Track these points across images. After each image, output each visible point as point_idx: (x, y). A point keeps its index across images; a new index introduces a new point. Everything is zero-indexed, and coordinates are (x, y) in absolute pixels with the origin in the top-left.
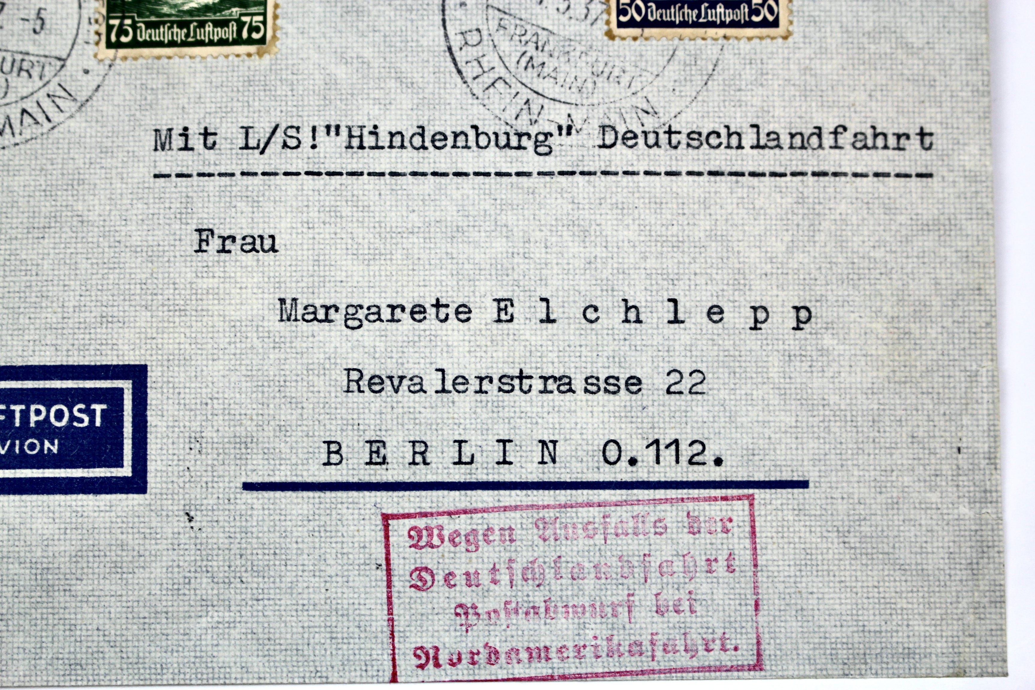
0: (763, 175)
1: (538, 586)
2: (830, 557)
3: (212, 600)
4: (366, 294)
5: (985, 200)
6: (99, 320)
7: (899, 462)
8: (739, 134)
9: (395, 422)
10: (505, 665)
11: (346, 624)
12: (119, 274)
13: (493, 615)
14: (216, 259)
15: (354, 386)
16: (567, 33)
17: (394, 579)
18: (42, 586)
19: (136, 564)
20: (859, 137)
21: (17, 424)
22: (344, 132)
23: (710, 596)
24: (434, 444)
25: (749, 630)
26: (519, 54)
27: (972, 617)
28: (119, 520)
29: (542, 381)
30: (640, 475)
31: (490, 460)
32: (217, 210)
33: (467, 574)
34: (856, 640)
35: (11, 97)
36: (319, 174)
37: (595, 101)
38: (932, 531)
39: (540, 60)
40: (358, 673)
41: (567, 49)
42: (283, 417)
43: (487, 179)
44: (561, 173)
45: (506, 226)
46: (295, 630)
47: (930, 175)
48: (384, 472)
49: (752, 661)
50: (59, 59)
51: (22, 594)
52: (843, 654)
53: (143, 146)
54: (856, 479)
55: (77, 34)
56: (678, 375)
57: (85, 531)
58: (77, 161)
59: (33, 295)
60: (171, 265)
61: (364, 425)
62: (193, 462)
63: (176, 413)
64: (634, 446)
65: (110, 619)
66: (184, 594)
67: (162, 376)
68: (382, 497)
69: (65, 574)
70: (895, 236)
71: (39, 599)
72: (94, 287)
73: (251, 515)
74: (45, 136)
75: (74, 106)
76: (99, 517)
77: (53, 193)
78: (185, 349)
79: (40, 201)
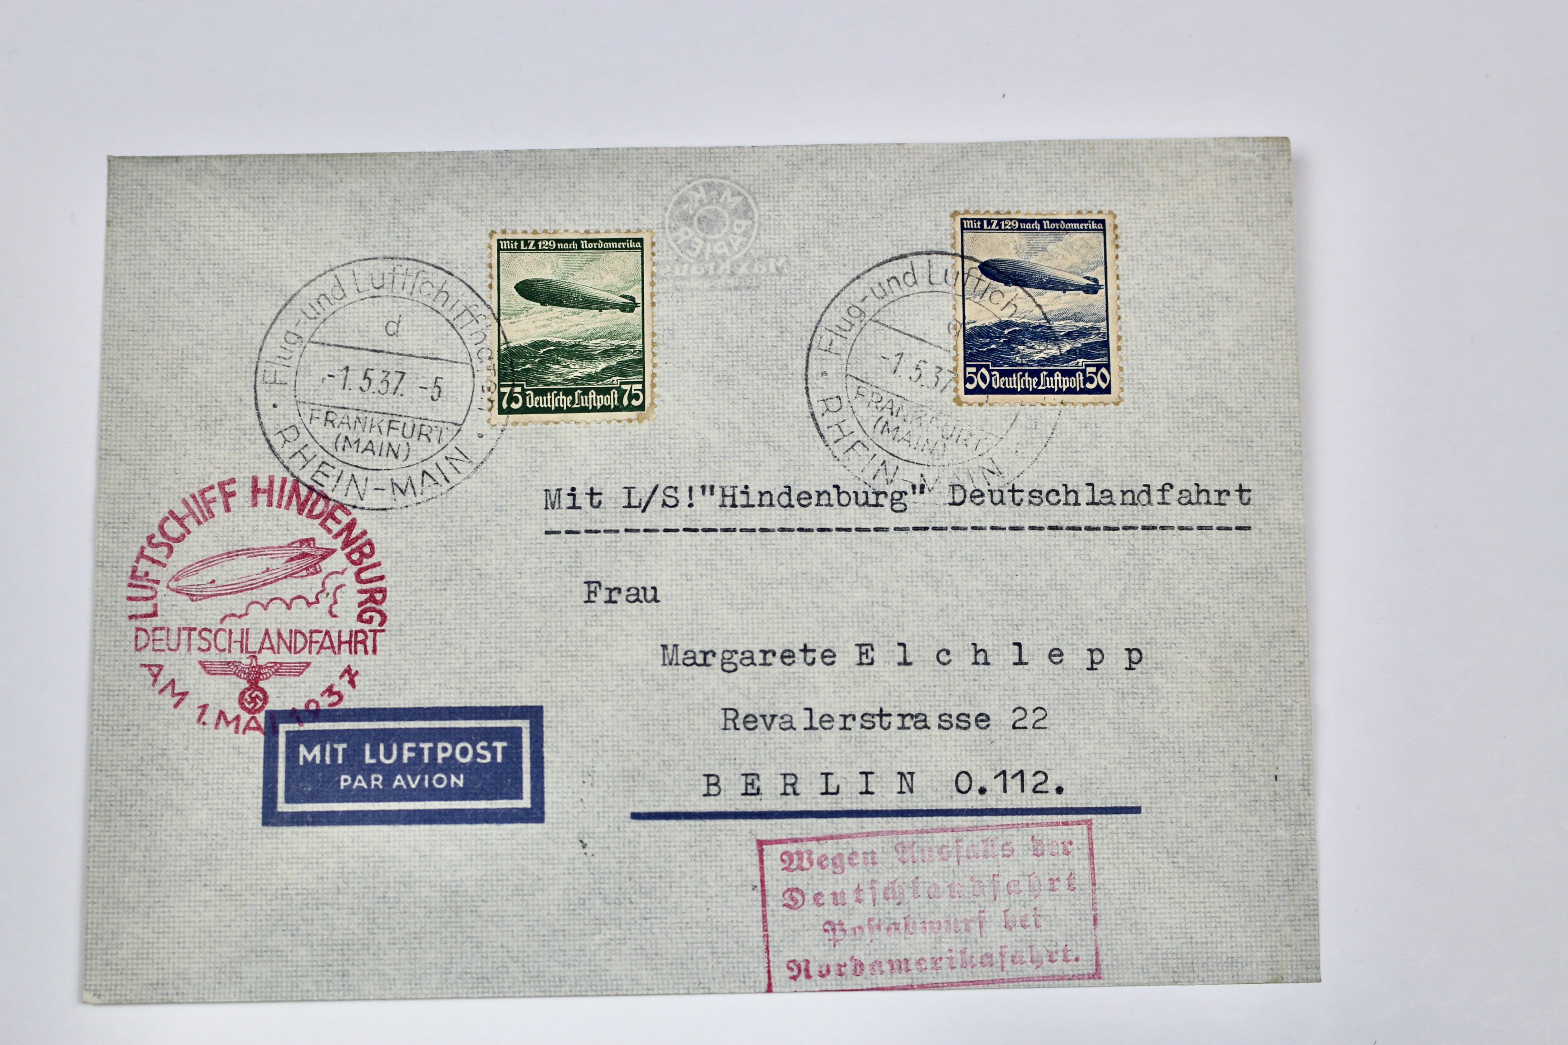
0: (1098, 529)
1: (898, 904)
2: (1161, 875)
3: (604, 919)
4: (740, 641)
5: (1297, 551)
6: (498, 665)
7: (1222, 789)
8: (1075, 492)
9: (768, 756)
10: (869, 976)
11: (725, 940)
12: (516, 623)
13: (857, 931)
14: (604, 608)
15: (730, 724)
16: (919, 399)
17: (768, 899)
18: (451, 908)
19: (536, 887)
20: (1184, 494)
22: (718, 491)
23: (1053, 913)
24: (803, 776)
25: (1089, 943)
26: (876, 419)
27: (1288, 929)
28: (520, 847)
29: (900, 718)
30: (989, 802)
31: (854, 790)
32: (603, 564)
33: (834, 894)
34: (1185, 950)
35: (412, 460)
36: (696, 530)
37: (945, 462)
38: (1252, 851)
39: (895, 425)
40: (737, 985)
41: (919, 414)
42: (666, 753)
43: (848, 534)
44: (916, 529)
45: (866, 577)
46: (679, 946)
47: (1249, 528)
48: (758, 802)
49: (1092, 970)
50: (456, 424)
51: (433, 915)
52: (1173, 963)
53: (535, 505)
54: (1184, 805)
55: (472, 402)
56: (1022, 712)
57: (489, 858)
58: (474, 519)
59: (438, 642)
60: (564, 614)
61: (740, 759)
62: (586, 794)
63: (570, 750)
64: (984, 776)
65: (513, 937)
66: (580, 914)
67: (557, 716)
68: (757, 825)
69: (472, 896)
70: (1217, 583)
71: (448, 920)
72: (494, 635)
73: (639, 842)
74: (444, 496)
75: (470, 468)
76: (501, 844)
77: (453, 549)
78: (577, 691)
79: (441, 556)
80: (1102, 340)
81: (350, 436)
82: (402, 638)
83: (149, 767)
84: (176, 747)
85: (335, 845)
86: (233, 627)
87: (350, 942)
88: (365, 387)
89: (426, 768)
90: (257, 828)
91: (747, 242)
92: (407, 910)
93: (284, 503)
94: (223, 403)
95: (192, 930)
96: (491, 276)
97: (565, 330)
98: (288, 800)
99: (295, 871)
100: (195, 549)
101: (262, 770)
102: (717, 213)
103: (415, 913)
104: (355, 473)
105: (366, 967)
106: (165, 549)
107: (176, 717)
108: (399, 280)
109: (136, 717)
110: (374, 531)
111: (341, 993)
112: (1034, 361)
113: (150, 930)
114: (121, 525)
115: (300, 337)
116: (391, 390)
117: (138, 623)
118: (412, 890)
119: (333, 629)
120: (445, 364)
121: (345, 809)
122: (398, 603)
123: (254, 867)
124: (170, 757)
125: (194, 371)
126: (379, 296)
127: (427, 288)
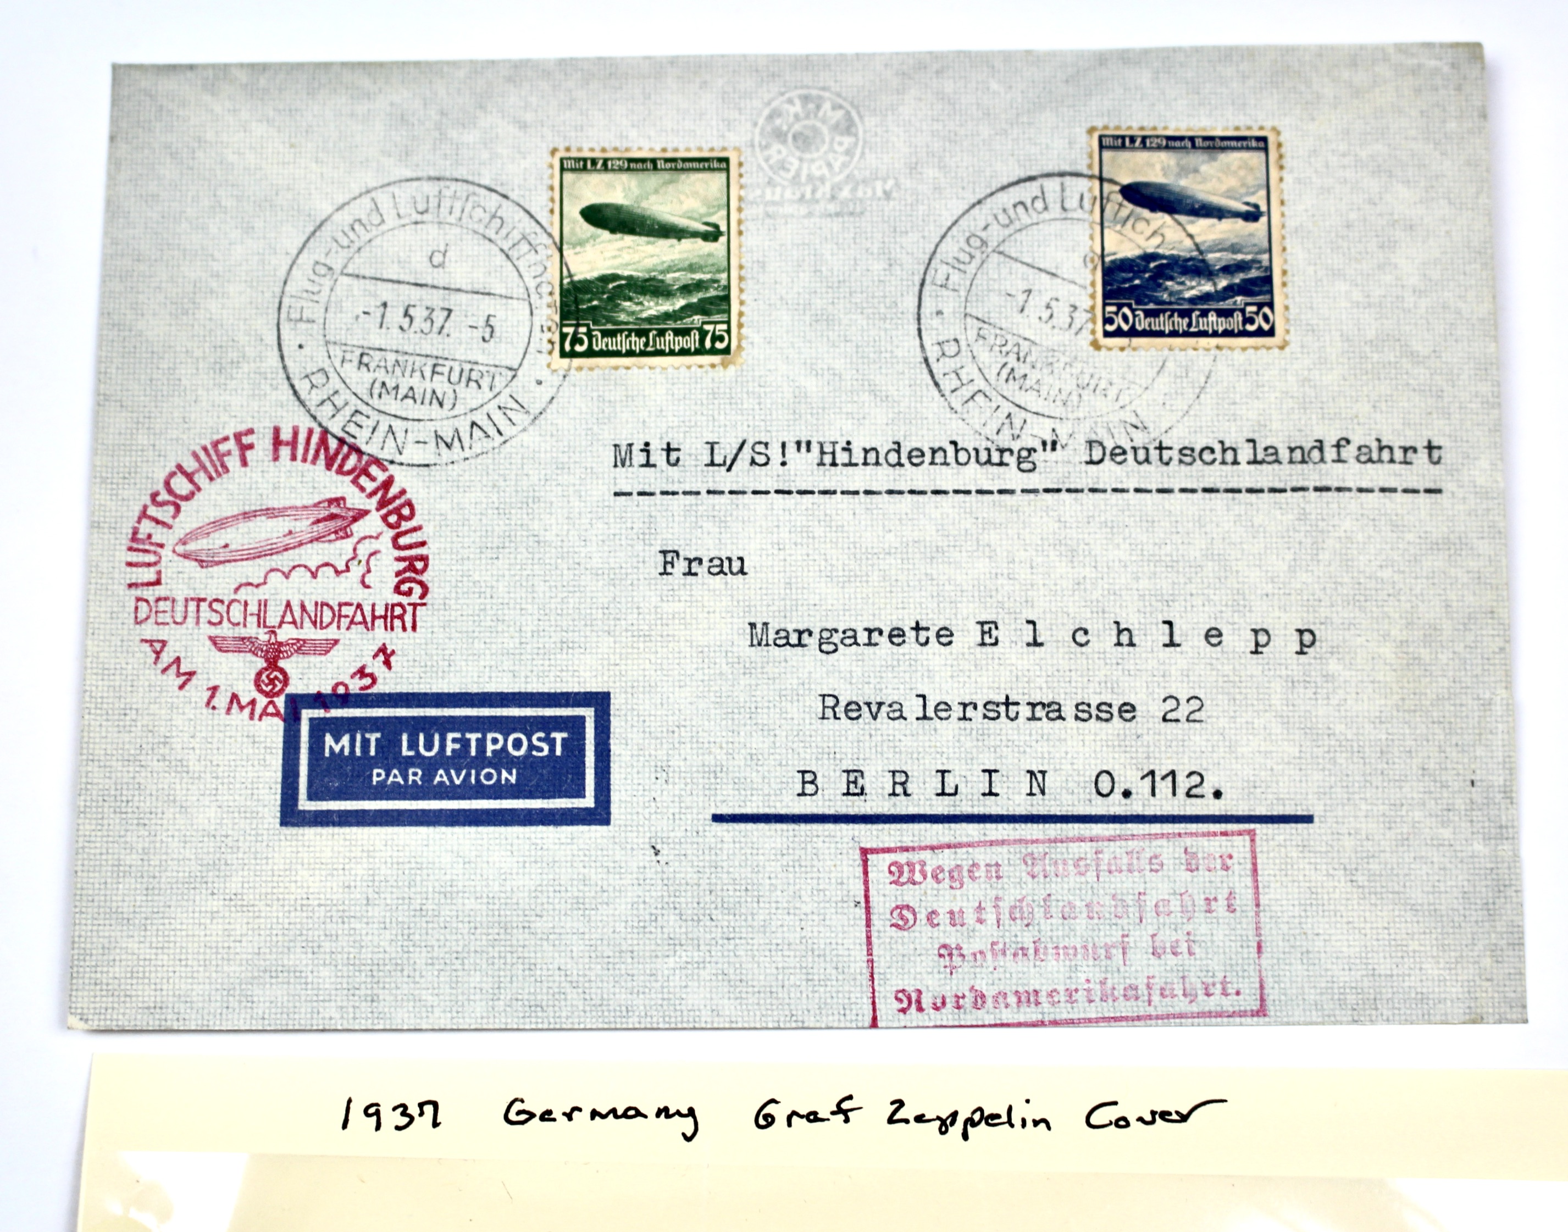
0: (1261, 491)
1: (1027, 925)
2: (1337, 896)
3: (680, 939)
4: (841, 618)
5: (1497, 518)
6: (559, 645)
7: (1409, 796)
8: (1234, 450)
9: (874, 750)
10: (992, 1010)
11: (822, 965)
12: (580, 598)
13: (978, 956)
14: (682, 582)
15: (829, 713)
16: (1050, 343)
17: (874, 917)
18: (499, 923)
19: (600, 900)
20: (1364, 450)
21: (473, 753)
22: (815, 449)
23: (1209, 938)
24: (915, 774)
25: (1252, 974)
26: (1000, 366)
27: (1489, 960)
28: (581, 853)
29: (1030, 707)
30: (1135, 808)
31: (975, 791)
32: (682, 531)
33: (951, 913)
34: (1366, 984)
35: (459, 409)
36: (790, 493)
37: (1081, 415)
38: (1444, 869)
39: (1022, 372)
40: (836, 1017)
41: (1050, 360)
42: (754, 746)
43: (967, 497)
44: (1047, 491)
45: (989, 546)
46: (768, 971)
47: (1439, 491)
48: (862, 804)
49: (1255, 1006)
50: (510, 369)
51: (478, 931)
52: (1351, 999)
53: (602, 463)
54: (1364, 813)
55: (529, 343)
56: (1174, 702)
57: (545, 865)
58: (531, 478)
59: (488, 618)
60: (635, 588)
61: (841, 753)
62: (659, 792)
63: (641, 741)
64: (1129, 777)
65: (572, 958)
66: (651, 932)
67: (626, 703)
68: (860, 831)
69: (524, 910)
70: (1403, 555)
71: (496, 937)
72: (553, 612)
73: (721, 849)
74: (496, 450)
75: (527, 419)
76: (559, 850)
77: (507, 511)
78: (650, 675)
79: (492, 520)
80: (1263, 274)
81: (387, 381)
82: (447, 613)
83: (149, 758)
84: (180, 735)
85: (365, 848)
86: (249, 599)
87: (381, 962)
88: (406, 326)
89: (472, 762)
90: (274, 829)
91: (850, 162)
92: (447, 925)
93: (310, 457)
94: (241, 343)
95: (196, 945)
96: (552, 200)
97: (638, 262)
98: (310, 798)
99: (317, 878)
101: (280, 762)
102: (815, 129)
103: (457, 928)
104: (393, 424)
105: (399, 992)
106: (171, 509)
107: (181, 700)
108: (446, 204)
109: (134, 700)
110: (415, 490)
111: (370, 1021)
112: (1184, 299)
113: (148, 945)
114: (121, 480)
115: (330, 269)
116: (435, 329)
117: (138, 592)
118: (454, 902)
120: (499, 300)
121: (378, 807)
122: (442, 573)
123: (270, 873)
124: (174, 746)
125: (208, 306)
126: (422, 222)
127: (479, 213)
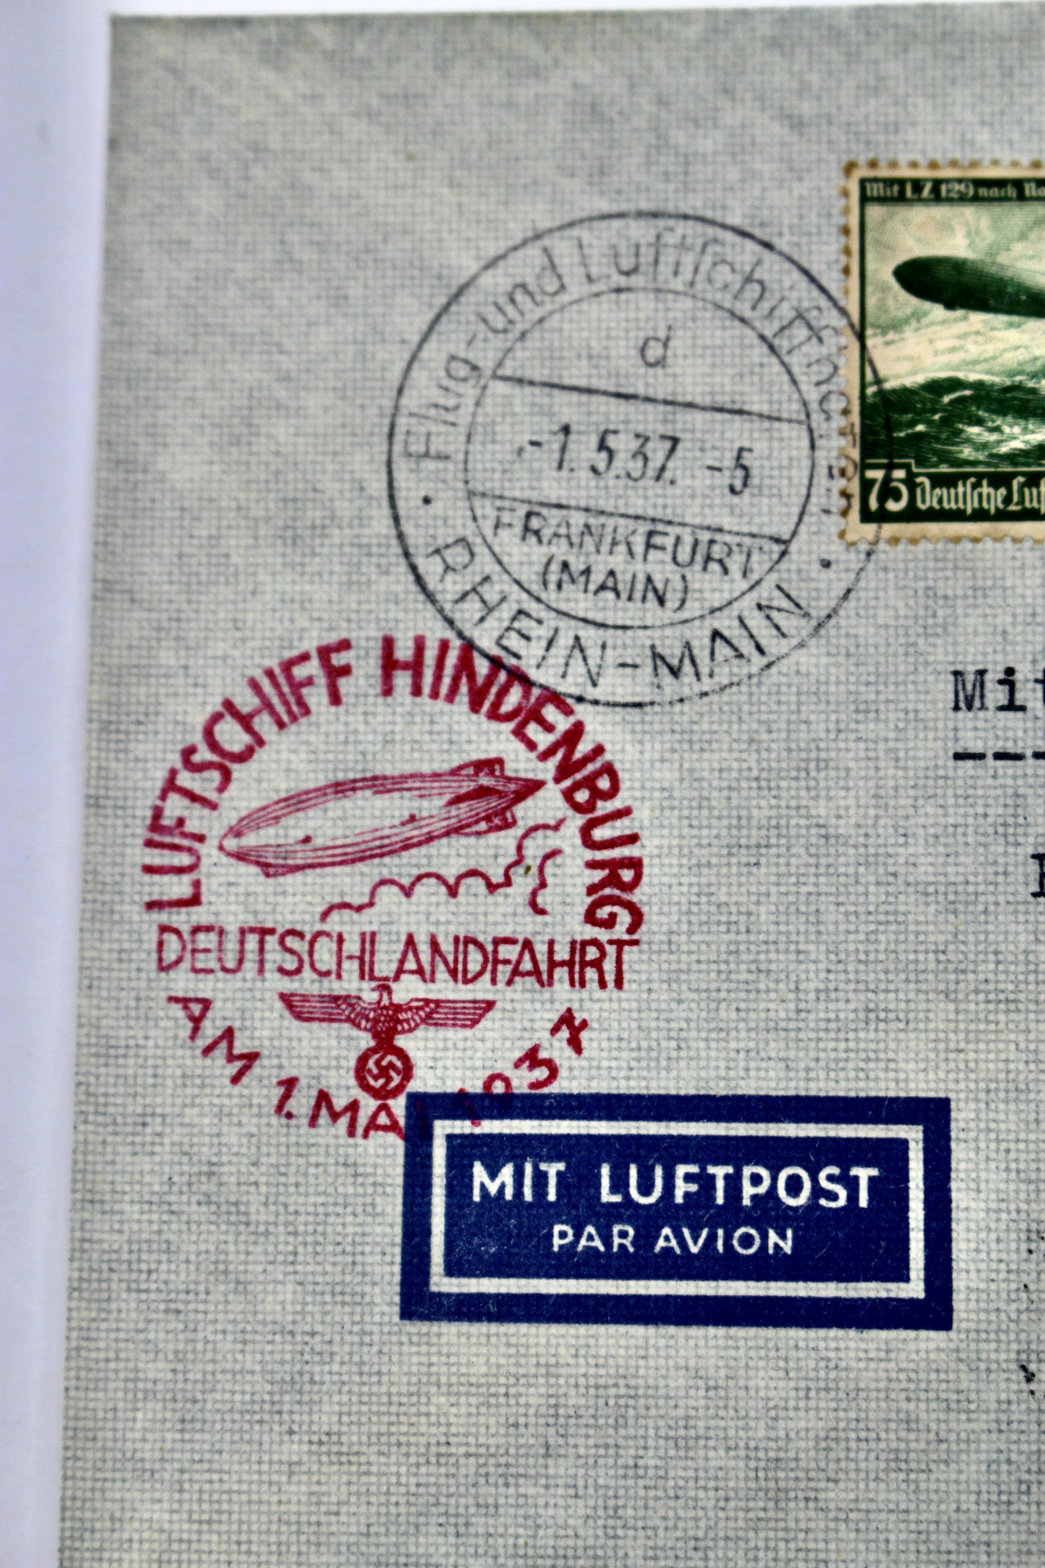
12: (897, 933)
18: (767, 1491)
19: (934, 1456)
21: (720, 1200)
28: (902, 1376)
35: (693, 609)
50: (777, 541)
51: (732, 1504)
53: (934, 702)
55: (808, 496)
57: (842, 1395)
58: (813, 727)
59: (743, 967)
60: (991, 918)
62: (1034, 1275)
63: (1003, 1186)
65: (888, 1552)
66: (1020, 1512)
67: (978, 1118)
69: (807, 1471)
71: (762, 1514)
72: (852, 957)
74: (755, 680)
75: (805, 627)
76: (866, 1369)
77: (773, 784)
78: (1018, 1071)
79: (748, 798)
81: (572, 560)
82: (674, 958)
83: (184, 1198)
84: (235, 1159)
85: (542, 1361)
86: (345, 929)
87: (570, 1553)
88: (601, 466)
89: (719, 1215)
90: (390, 1323)
92: (680, 1493)
93: (444, 689)
94: (328, 494)
95: (264, 1518)
96: (847, 251)
97: (994, 358)
98: (451, 1270)
99: (463, 1410)
100: (272, 776)
101: (399, 1209)
103: (696, 1499)
104: (582, 634)
106: (215, 776)
107: (236, 1101)
108: (668, 258)
109: (159, 1100)
110: (618, 747)
113: (185, 1516)
114: (132, 728)
115: (475, 368)
116: (651, 473)
117: (163, 917)
118: (691, 1453)
119: (539, 938)
120: (758, 423)
121: (562, 1291)
122: (665, 889)
123: (384, 1399)
124: (225, 1179)
125: (273, 431)
126: (629, 290)
127: (723, 274)
